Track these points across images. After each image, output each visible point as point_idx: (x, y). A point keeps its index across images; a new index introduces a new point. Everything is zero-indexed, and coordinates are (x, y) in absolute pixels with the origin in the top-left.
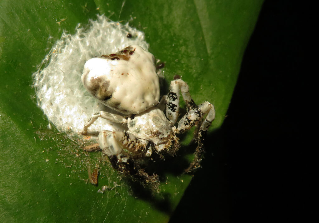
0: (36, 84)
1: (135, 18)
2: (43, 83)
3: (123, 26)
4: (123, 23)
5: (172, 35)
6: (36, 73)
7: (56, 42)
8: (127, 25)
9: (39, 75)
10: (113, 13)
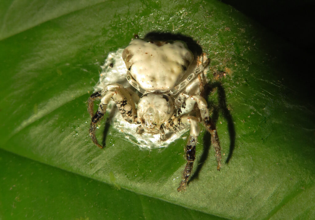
0: (149, 147)
1: (97, 60)
2: (149, 141)
3: (103, 71)
4: (101, 71)
5: (111, 28)
6: (140, 146)
7: (115, 129)
8: (103, 67)
9: (141, 144)
10: (92, 79)
